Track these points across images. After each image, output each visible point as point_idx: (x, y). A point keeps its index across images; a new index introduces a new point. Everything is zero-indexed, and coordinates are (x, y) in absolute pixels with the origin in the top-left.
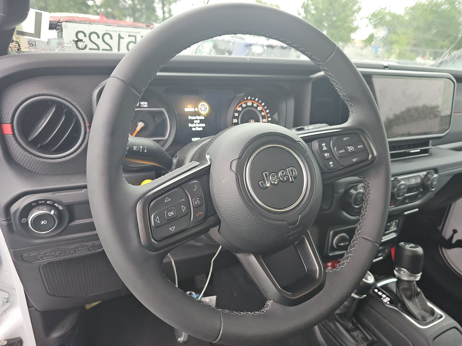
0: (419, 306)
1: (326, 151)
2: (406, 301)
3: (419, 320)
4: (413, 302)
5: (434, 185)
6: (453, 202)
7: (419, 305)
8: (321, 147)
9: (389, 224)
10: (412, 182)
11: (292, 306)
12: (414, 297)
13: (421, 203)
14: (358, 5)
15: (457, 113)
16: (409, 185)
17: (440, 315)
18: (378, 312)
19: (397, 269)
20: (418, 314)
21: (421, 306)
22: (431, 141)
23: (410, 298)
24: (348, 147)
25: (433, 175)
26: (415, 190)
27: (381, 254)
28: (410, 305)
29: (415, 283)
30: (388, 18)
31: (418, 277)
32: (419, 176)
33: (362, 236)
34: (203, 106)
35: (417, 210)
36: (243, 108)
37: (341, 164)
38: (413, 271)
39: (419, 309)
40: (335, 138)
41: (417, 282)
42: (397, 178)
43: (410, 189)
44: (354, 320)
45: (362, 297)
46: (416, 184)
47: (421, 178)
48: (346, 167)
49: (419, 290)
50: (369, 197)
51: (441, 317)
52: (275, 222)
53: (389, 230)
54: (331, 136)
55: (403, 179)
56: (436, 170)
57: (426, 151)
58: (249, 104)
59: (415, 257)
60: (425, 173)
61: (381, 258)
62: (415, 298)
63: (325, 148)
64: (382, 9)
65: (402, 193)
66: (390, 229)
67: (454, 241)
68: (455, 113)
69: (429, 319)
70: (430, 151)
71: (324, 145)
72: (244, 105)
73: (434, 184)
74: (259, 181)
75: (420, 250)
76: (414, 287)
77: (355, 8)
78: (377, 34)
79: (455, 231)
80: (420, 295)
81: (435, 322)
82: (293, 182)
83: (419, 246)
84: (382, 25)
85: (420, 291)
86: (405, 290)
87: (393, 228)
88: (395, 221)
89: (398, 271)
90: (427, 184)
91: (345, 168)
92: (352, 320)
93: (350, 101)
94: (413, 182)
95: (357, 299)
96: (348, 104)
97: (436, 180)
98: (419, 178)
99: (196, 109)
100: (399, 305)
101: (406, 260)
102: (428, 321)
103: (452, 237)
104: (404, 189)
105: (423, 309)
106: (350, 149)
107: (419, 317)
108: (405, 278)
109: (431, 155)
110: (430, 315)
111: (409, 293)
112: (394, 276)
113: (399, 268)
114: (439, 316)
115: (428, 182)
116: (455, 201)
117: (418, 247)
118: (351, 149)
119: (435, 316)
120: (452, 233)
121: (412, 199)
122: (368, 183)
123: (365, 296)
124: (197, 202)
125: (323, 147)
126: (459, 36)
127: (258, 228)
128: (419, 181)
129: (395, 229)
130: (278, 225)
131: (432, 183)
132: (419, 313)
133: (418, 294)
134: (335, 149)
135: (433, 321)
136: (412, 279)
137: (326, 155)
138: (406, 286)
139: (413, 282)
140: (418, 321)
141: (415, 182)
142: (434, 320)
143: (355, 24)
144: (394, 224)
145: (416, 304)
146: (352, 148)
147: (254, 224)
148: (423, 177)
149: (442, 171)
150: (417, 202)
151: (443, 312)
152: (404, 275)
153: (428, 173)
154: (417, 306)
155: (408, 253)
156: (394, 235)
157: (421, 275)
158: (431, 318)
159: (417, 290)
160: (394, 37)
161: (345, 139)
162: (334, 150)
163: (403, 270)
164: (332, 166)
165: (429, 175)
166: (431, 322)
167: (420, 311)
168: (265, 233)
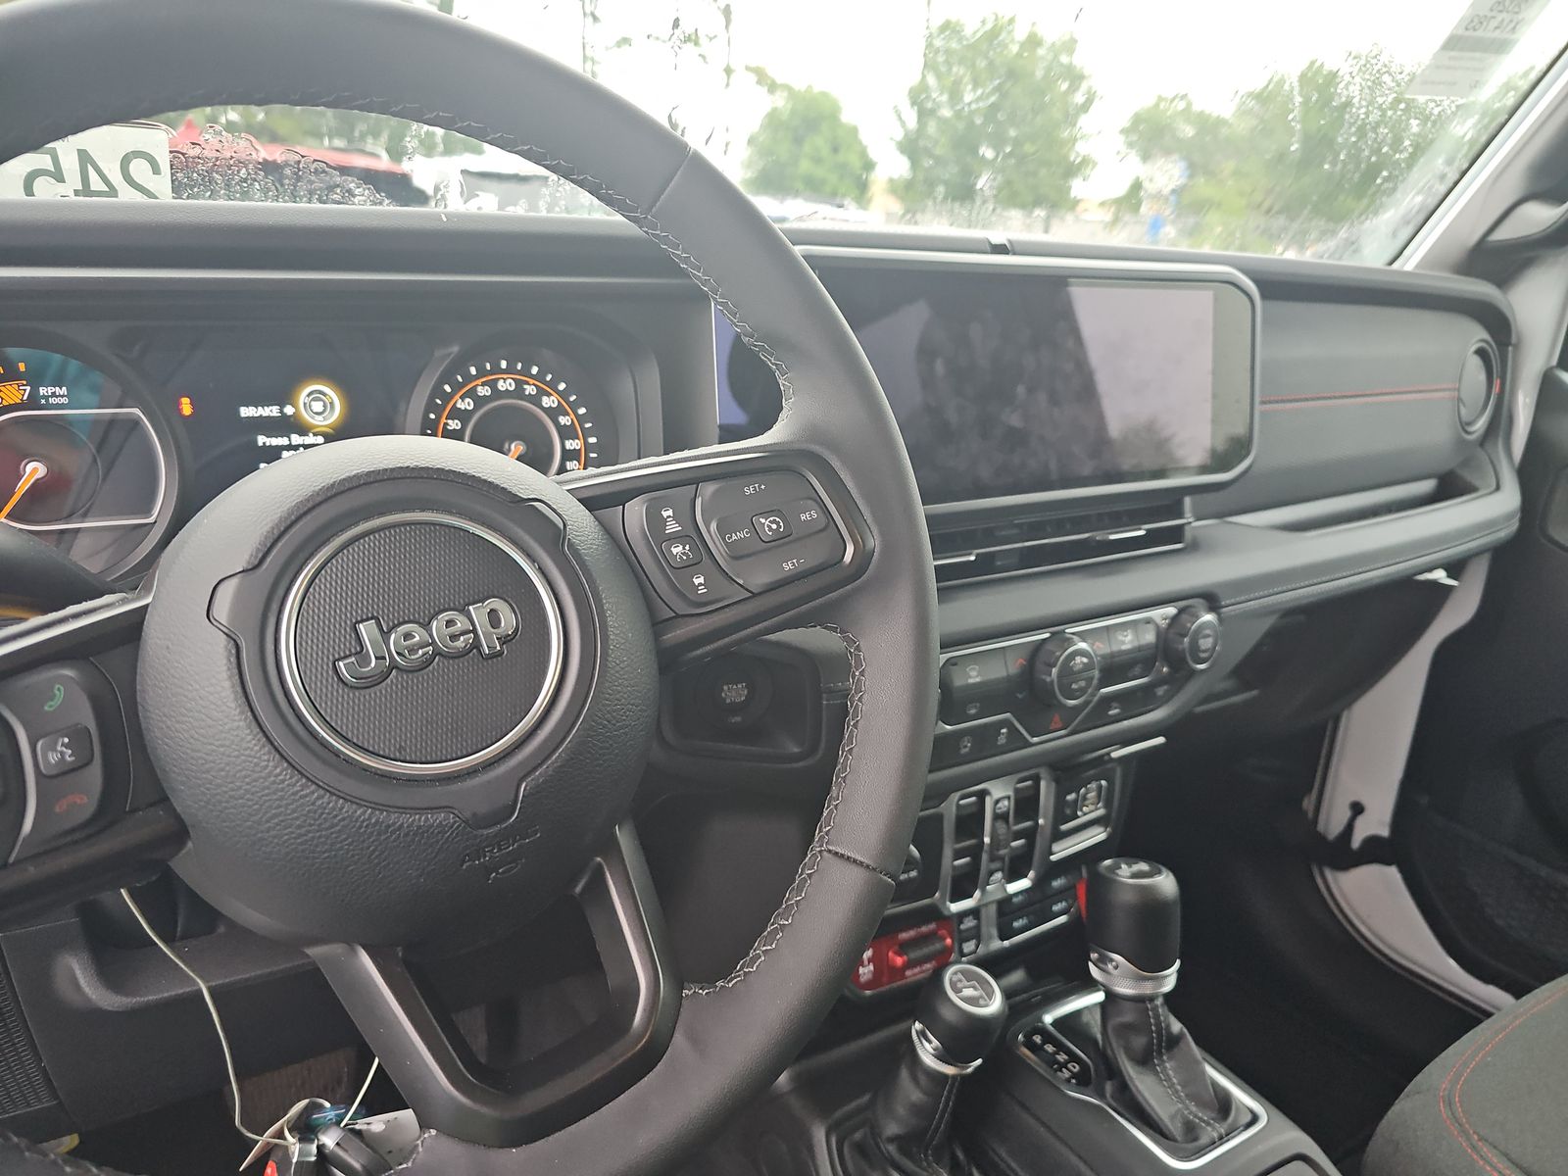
0: (1179, 1088)
1: (675, 538)
2: (1130, 1070)
3: (1175, 1140)
4: (1157, 1073)
5: (1204, 651)
6: (1343, 710)
7: (1179, 1084)
8: (655, 521)
9: (1071, 797)
10: (1123, 643)
11: (514, 1147)
12: (1160, 1054)
13: (1169, 717)
14: (1084, 86)
15: (1270, 402)
16: (1112, 655)
17: (1252, 1111)
18: (1038, 1119)
19: (1094, 956)
20: (1172, 1118)
21: (1183, 1087)
22: (1188, 501)
23: (1145, 1060)
24: (763, 521)
25: (1198, 618)
26: (1137, 670)
27: (1064, 904)
28: (1145, 1086)
29: (1159, 1001)
30: (1188, 131)
31: (1170, 979)
32: (1149, 623)
33: (831, 848)
34: (321, 400)
35: (1161, 740)
36: (479, 402)
37: (741, 582)
38: (1149, 962)
39: (1179, 1097)
40: (709, 489)
41: (1167, 996)
42: (1064, 631)
43: (1114, 668)
44: (961, 1155)
45: (969, 1070)
46: (1139, 649)
47: (1157, 626)
48: (760, 594)
49: (1176, 1026)
50: (860, 700)
51: (1255, 1119)
52: (406, 819)
53: (1078, 817)
54: (696, 481)
55: (1082, 635)
56: (1211, 599)
57: (1175, 535)
58: (506, 384)
59: (1150, 908)
60: (1171, 610)
61: (1063, 919)
62: (1165, 1058)
63: (672, 527)
64: (1160, 99)
65: (1083, 684)
66: (1079, 813)
67: (1356, 841)
68: (1263, 403)
69: (1210, 1133)
70: (1188, 534)
71: (667, 513)
72: (484, 391)
73: (1203, 648)
74: (337, 656)
75: (1166, 883)
76: (1157, 1016)
77: (1079, 98)
78: (1151, 180)
79: (1357, 809)
80: (1182, 1045)
81: (1228, 1140)
82: (501, 653)
83: (1164, 869)
84: (1168, 152)
85: (1181, 1032)
86: (1126, 1029)
87: (1092, 811)
88: (1093, 785)
89: (1102, 962)
90: (1180, 647)
91: (754, 595)
92: (954, 1157)
93: (772, 355)
94: (1127, 641)
95: (954, 1077)
96: (771, 362)
97: (1208, 632)
98: (1151, 627)
99: (289, 410)
100: (1109, 1087)
101: (1121, 924)
102: (1204, 1140)
103: (1349, 828)
104: (1088, 667)
105: (1190, 1097)
106: (768, 525)
107: (1175, 1128)
108: (1125, 988)
109: (1194, 547)
110: (1213, 1115)
111: (1139, 1042)
112: (1090, 985)
113: (1100, 954)
114: (1248, 1118)
115: (1182, 643)
116: (1349, 705)
117: (1159, 872)
118: (774, 526)
119: (1230, 1119)
120: (1348, 814)
121: (1134, 702)
122: (858, 649)
123: (979, 1062)
124: (59, 753)
125: (665, 521)
126: (1293, 148)
127: (332, 845)
128: (1149, 637)
129: (1101, 812)
130: (419, 827)
131: (1194, 647)
132: (1179, 1110)
133: (1173, 1042)
134: (713, 526)
135: (1221, 1138)
136: (1147, 989)
137: (677, 550)
138: (1128, 1016)
139: (1152, 999)
140: (1172, 1143)
141: (1136, 644)
142: (1227, 1135)
143: (1081, 149)
144: (1092, 795)
145: (1168, 1079)
146: (778, 523)
147: (309, 832)
148: (1163, 624)
149: (1233, 601)
150: (1155, 712)
151: (1263, 1100)
152: (1118, 975)
153: (1181, 611)
154: (1172, 1086)
155: (1126, 898)
156: (1097, 835)
157: (1179, 971)
158: (1214, 1128)
159: (1168, 1026)
160: (1204, 188)
161: (749, 491)
162: (709, 532)
163: (1112, 960)
164: (702, 590)
165: (1184, 617)
166: (1213, 1145)
167: (1180, 1106)
168: (364, 864)
